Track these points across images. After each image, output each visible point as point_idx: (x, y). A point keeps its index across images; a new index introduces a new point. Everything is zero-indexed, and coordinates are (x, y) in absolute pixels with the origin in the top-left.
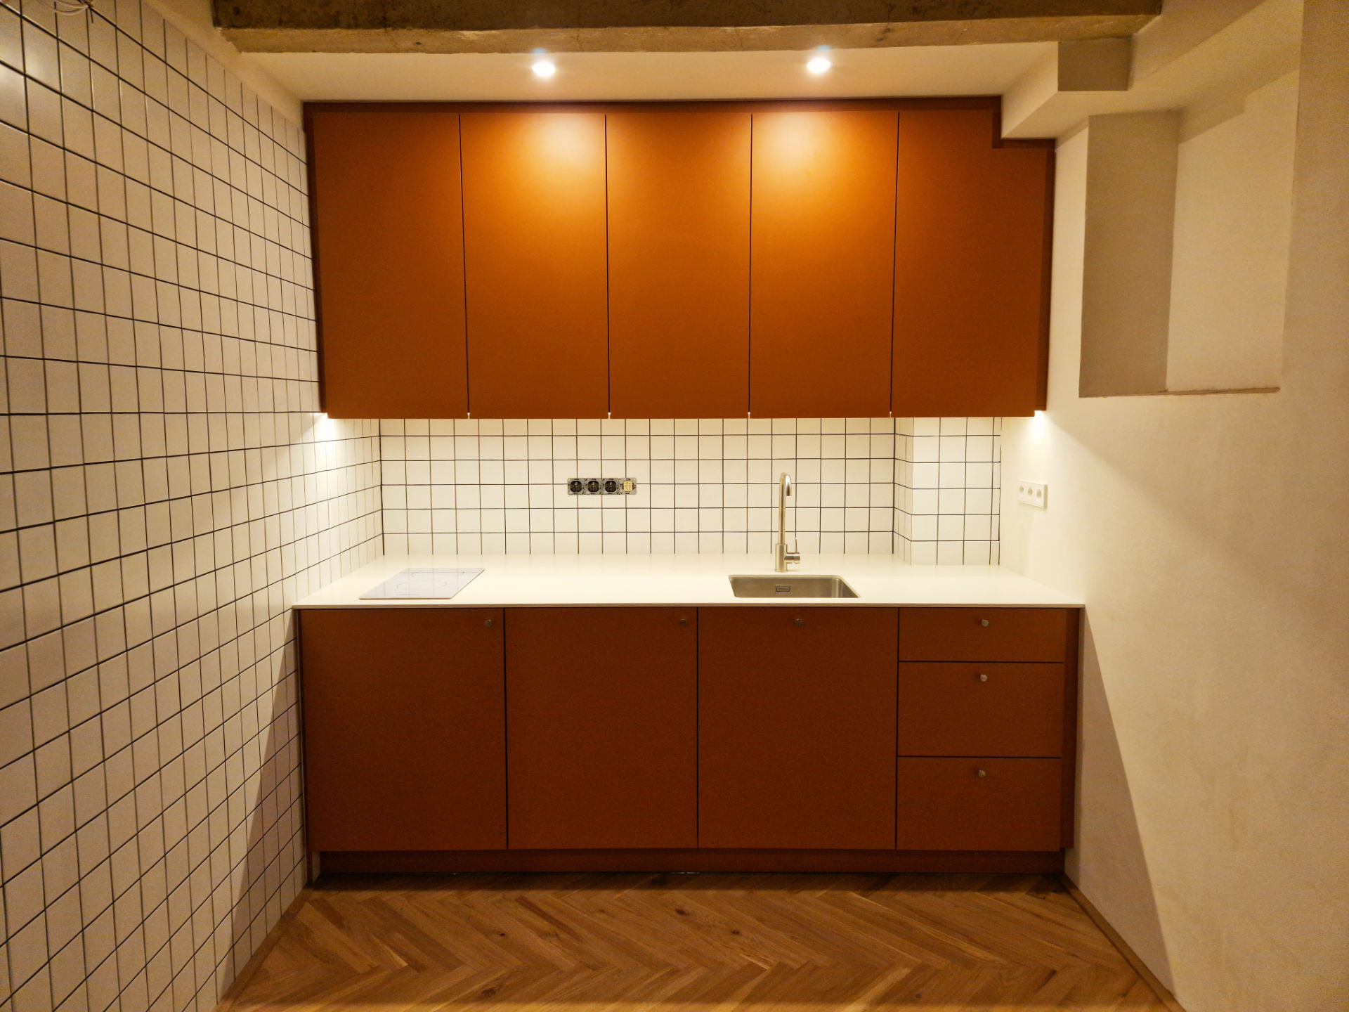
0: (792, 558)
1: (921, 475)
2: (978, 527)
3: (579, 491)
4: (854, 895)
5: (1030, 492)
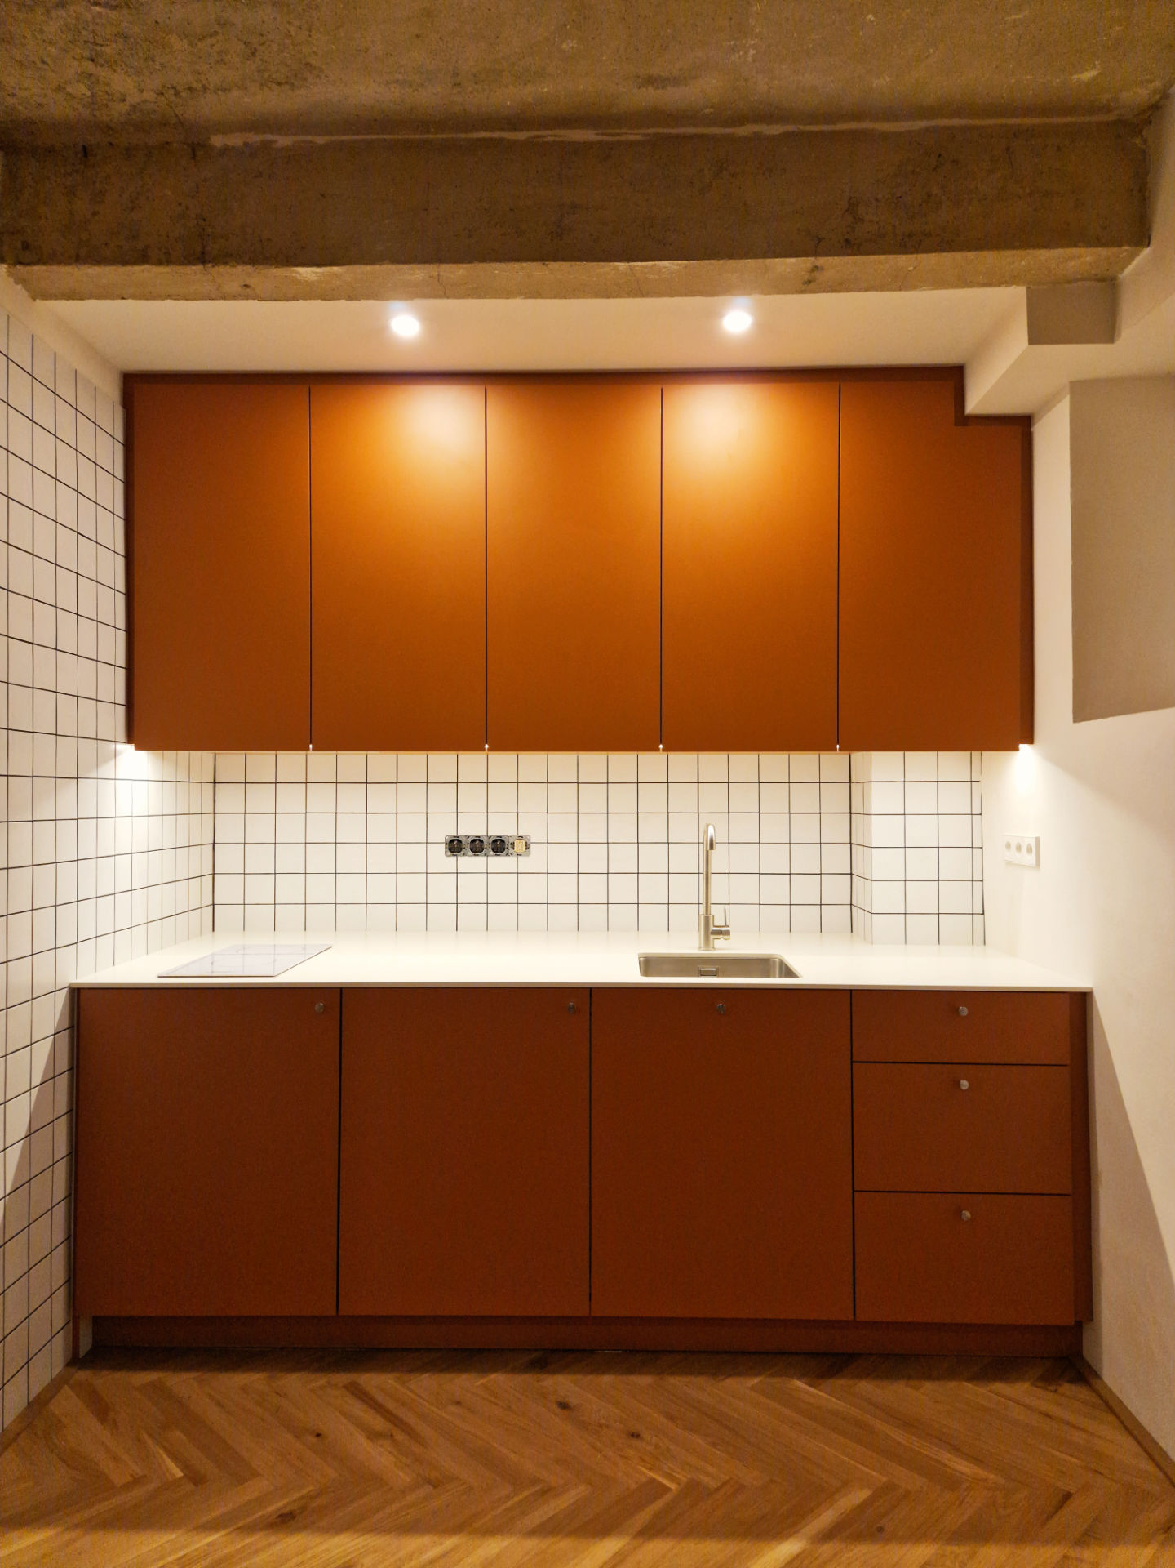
0: (721, 933)
1: (881, 830)
2: (956, 897)
3: (458, 852)
4: (799, 1384)
5: (1019, 848)
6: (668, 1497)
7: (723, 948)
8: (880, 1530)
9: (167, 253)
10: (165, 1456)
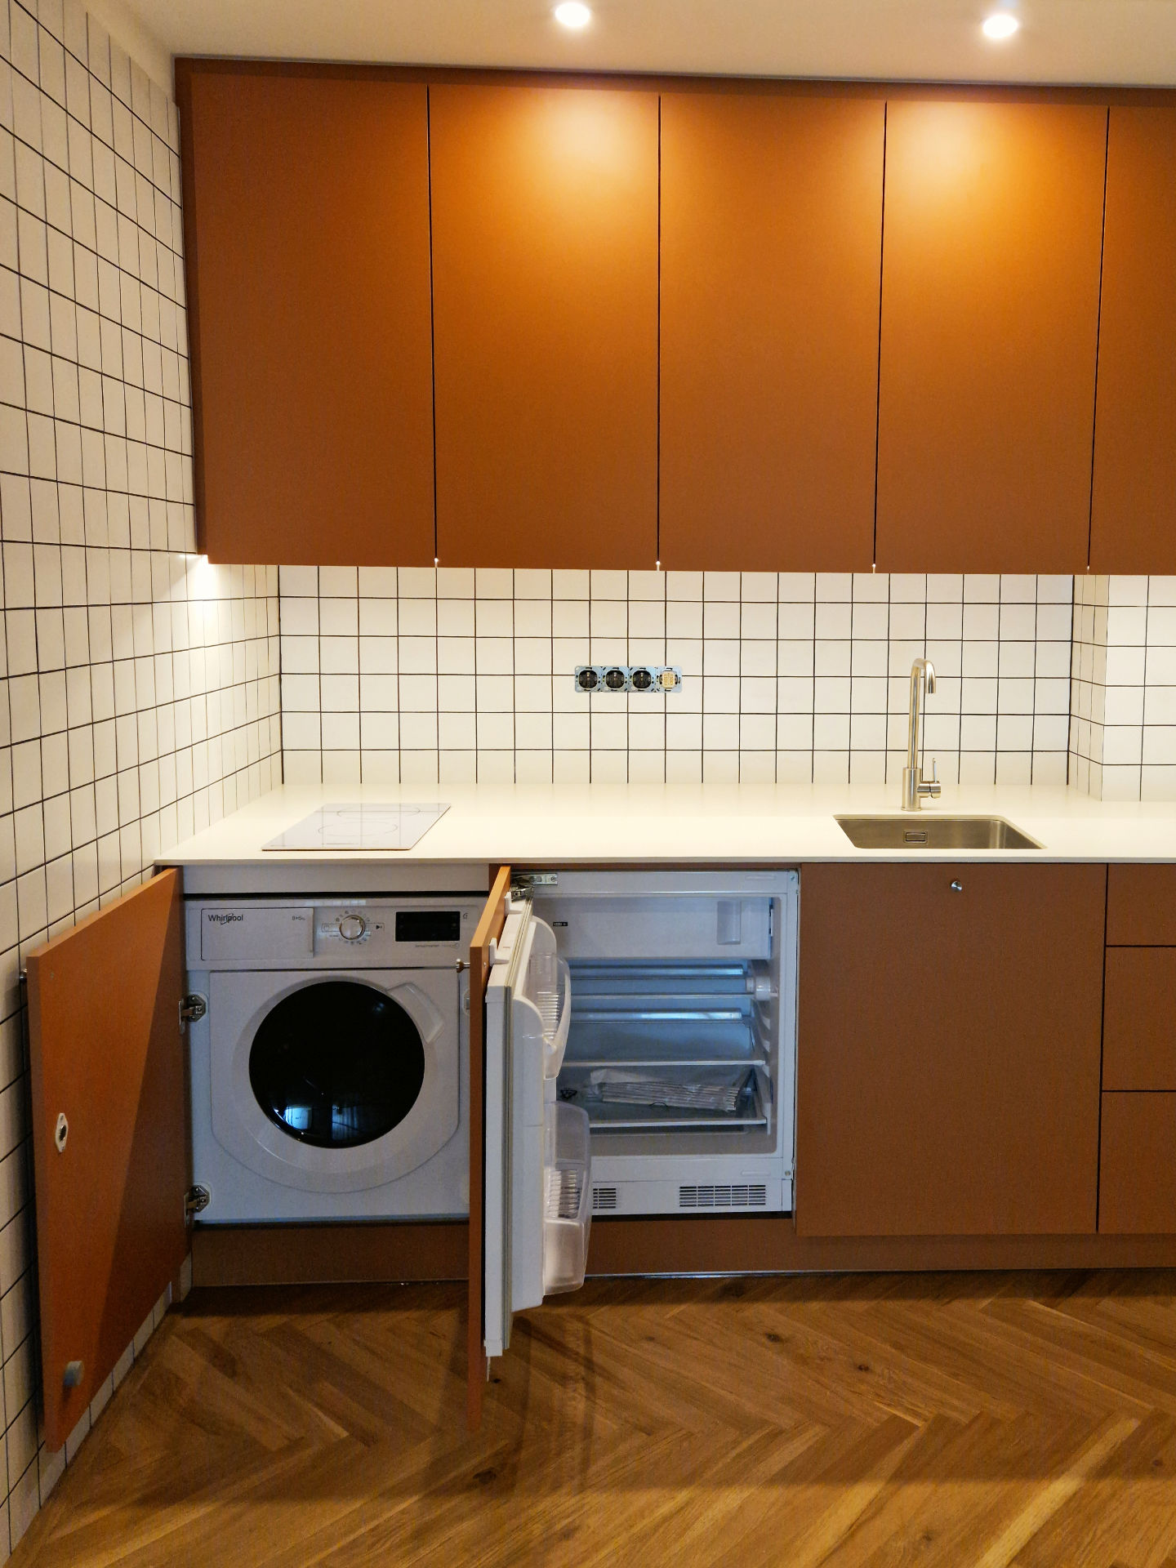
0: (929, 790)
1: (1117, 665)
3: (592, 687)
6: (916, 1435)
7: (932, 808)
8: (1158, 1463)
10: (320, 1414)
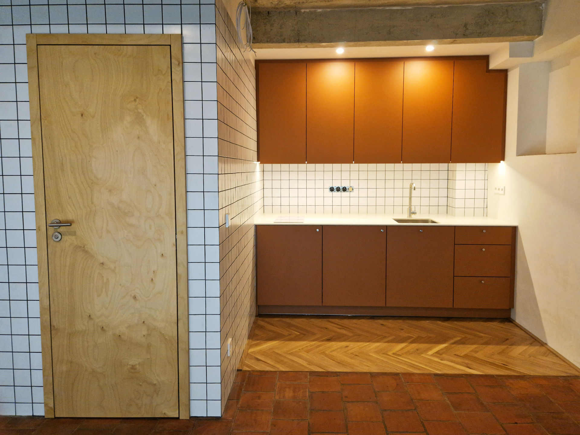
0: (414, 213)
1: (459, 185)
2: (479, 203)
3: (333, 191)
4: (438, 322)
5: (499, 189)
7: (414, 217)
9: (290, 40)
